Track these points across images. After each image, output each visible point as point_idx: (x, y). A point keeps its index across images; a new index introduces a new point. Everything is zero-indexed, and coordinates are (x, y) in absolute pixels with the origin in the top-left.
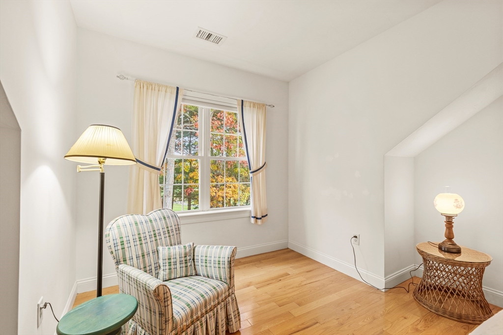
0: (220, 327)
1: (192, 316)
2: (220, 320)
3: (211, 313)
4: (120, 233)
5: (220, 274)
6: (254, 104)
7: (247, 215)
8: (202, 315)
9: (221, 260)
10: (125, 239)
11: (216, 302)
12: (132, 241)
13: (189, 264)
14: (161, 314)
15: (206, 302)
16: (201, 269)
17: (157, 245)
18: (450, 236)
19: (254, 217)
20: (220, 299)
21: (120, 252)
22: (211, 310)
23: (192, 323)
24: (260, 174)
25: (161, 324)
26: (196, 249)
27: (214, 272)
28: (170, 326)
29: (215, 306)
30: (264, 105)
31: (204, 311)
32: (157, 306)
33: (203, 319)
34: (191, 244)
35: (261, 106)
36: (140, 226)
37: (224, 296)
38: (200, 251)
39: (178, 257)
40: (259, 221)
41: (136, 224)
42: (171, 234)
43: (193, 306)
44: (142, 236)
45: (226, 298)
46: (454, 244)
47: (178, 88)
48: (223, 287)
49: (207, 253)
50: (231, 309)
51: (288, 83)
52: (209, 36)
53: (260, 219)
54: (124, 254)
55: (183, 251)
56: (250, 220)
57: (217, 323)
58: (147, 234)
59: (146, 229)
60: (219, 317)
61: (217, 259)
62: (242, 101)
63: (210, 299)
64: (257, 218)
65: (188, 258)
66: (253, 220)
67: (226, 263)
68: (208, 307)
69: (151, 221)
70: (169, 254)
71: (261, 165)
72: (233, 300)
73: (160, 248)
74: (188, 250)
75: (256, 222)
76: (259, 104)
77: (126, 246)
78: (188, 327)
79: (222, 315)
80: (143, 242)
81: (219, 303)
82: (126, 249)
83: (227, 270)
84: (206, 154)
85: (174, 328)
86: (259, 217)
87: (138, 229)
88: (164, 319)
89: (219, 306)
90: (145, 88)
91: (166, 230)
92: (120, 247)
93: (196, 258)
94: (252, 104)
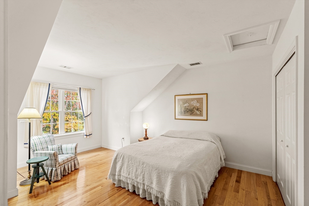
0: (72, 167)
1: (64, 162)
2: (72, 165)
3: (69, 162)
4: (34, 141)
5: (72, 152)
6: (86, 89)
7: (83, 134)
8: (67, 162)
9: (72, 147)
10: (36, 143)
11: (71, 159)
12: (38, 144)
13: (60, 151)
14: (55, 160)
15: (68, 159)
16: (64, 152)
17: (47, 145)
18: (146, 135)
19: (86, 135)
20: (72, 158)
21: (35, 148)
22: (69, 161)
23: (64, 163)
24: (89, 117)
25: (55, 162)
26: (62, 146)
27: (70, 152)
28: (58, 163)
29: (71, 160)
30: (90, 89)
31: (67, 161)
32: (54, 158)
33: (67, 163)
34: (60, 144)
35: (89, 90)
36: (40, 139)
37: (73, 158)
38: (64, 146)
39: (56, 148)
40: (88, 137)
41: (39, 138)
42: (52, 142)
43: (64, 159)
44: (42, 142)
45: (74, 159)
46: (147, 137)
47: (50, 84)
48: (73, 155)
49: (67, 146)
50: (76, 162)
51: (102, 79)
52: (65, 67)
53: (89, 136)
54: (36, 148)
55: (57, 147)
56: (84, 136)
57: (71, 165)
58: (43, 142)
59: (43, 140)
60: (72, 164)
61: (71, 148)
62: (80, 88)
63: (69, 158)
64: (87, 136)
65: (59, 149)
66: (85, 137)
67: (74, 148)
68: (69, 160)
69: (44, 138)
70: (52, 148)
71: (89, 114)
72: (76, 159)
73: (49, 146)
74: (59, 146)
75: (87, 137)
76: (88, 89)
77: (37, 145)
78: (63, 164)
79: (73, 163)
80: (42, 144)
81: (72, 160)
82: (37, 146)
83: (75, 150)
84: (62, 110)
85: (59, 164)
86: (88, 135)
87: (40, 140)
88: (56, 161)
89: (72, 161)
90: (34, 84)
91: (50, 140)
92: (35, 146)
93: (62, 148)
94: (85, 89)
